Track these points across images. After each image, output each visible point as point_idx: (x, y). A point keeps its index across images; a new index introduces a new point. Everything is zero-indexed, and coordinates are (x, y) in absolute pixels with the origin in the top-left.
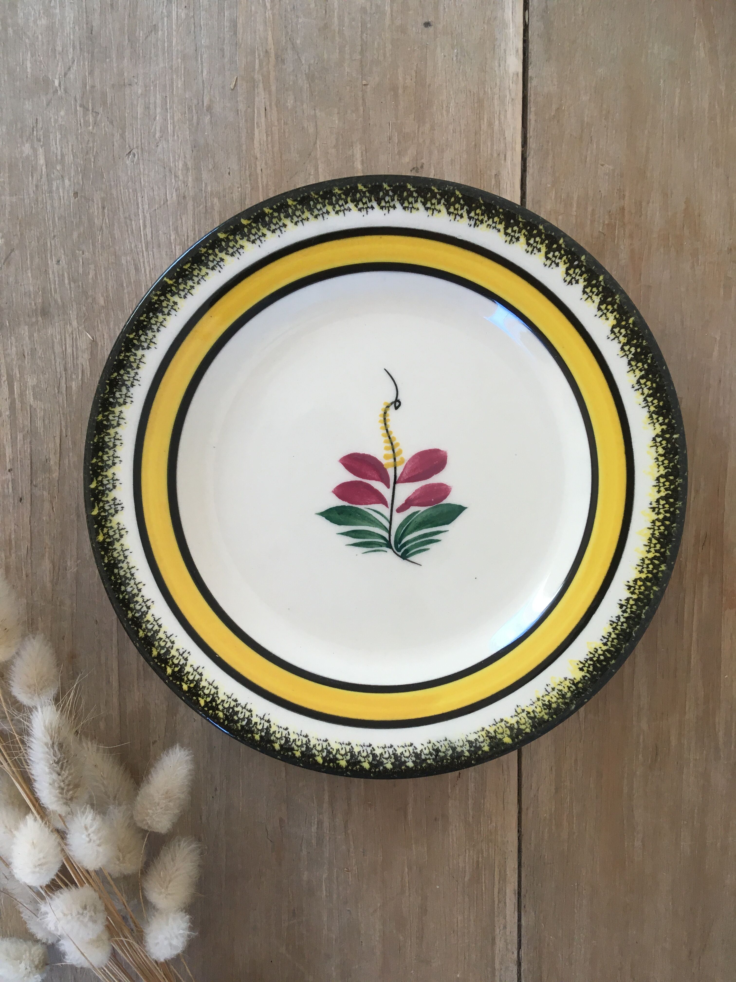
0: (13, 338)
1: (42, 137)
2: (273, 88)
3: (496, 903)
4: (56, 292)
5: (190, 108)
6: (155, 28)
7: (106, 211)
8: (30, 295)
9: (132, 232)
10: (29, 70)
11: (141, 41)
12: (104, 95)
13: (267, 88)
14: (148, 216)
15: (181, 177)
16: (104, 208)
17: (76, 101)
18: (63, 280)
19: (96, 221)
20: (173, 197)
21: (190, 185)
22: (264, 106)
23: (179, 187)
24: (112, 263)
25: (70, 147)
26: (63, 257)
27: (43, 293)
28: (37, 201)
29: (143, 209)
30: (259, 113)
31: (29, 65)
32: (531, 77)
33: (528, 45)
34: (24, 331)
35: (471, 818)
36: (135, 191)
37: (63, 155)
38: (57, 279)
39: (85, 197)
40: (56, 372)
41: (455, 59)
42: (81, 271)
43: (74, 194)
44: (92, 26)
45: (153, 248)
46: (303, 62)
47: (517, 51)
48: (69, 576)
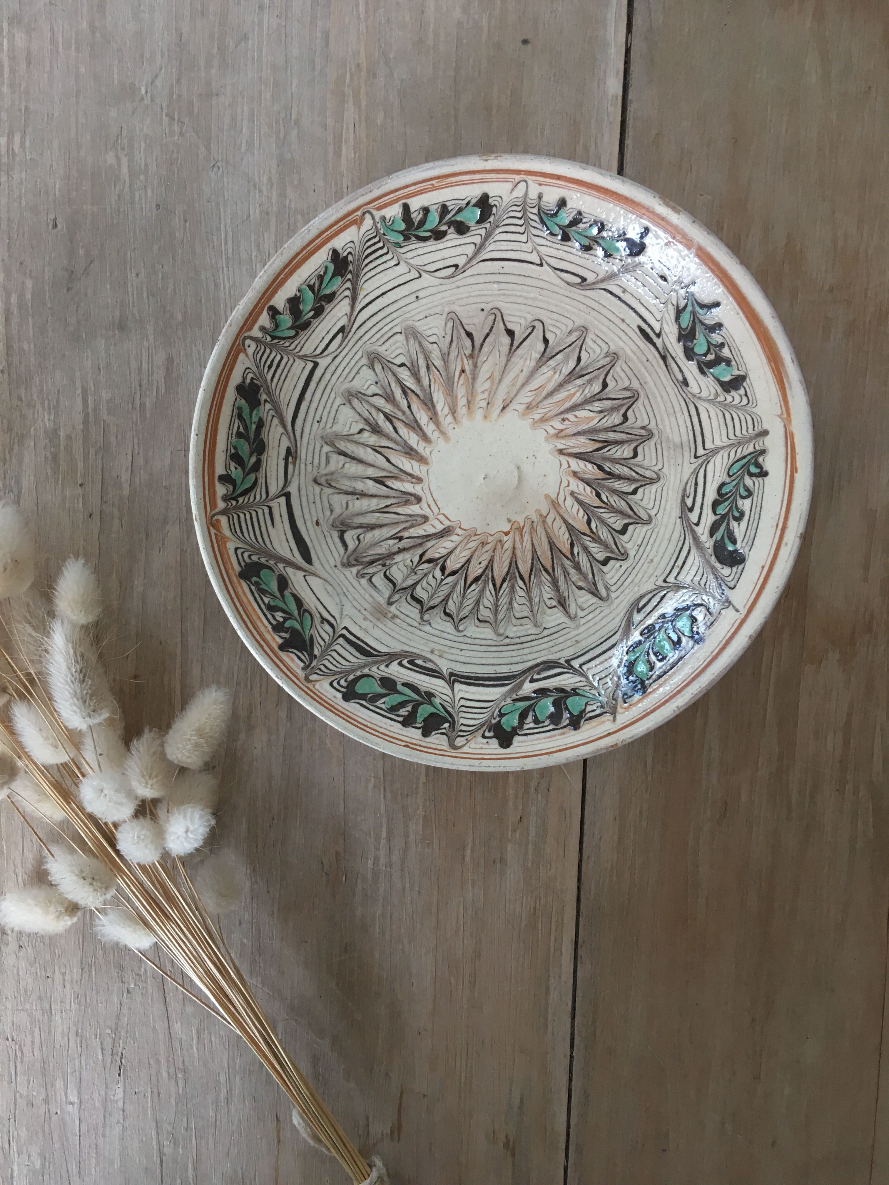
0: (89, 351)
1: (126, 146)
2: (364, 104)
3: (552, 950)
4: (134, 306)
5: (277, 122)
6: (245, 37)
7: (188, 225)
8: (108, 308)
9: (213, 247)
10: (116, 76)
11: (230, 51)
12: (191, 104)
13: (357, 103)
14: (229, 230)
15: (265, 193)
16: (186, 221)
17: (162, 109)
18: (142, 294)
19: (177, 234)
20: (255, 214)
21: (274, 200)
22: (353, 121)
23: (262, 203)
24: (192, 278)
25: (154, 157)
26: (142, 271)
27: (121, 306)
28: (119, 211)
29: (226, 223)
30: (347, 128)
31: (116, 71)
32: (631, 100)
33: (629, 67)
34: (101, 344)
35: (530, 863)
36: (218, 205)
37: (146, 165)
38: (135, 292)
39: (167, 210)
40: (131, 388)
41: (552, 79)
42: (160, 285)
43: (156, 205)
44: (182, 34)
45: (234, 264)
46: (396, 76)
47: (618, 72)
48: (135, 595)
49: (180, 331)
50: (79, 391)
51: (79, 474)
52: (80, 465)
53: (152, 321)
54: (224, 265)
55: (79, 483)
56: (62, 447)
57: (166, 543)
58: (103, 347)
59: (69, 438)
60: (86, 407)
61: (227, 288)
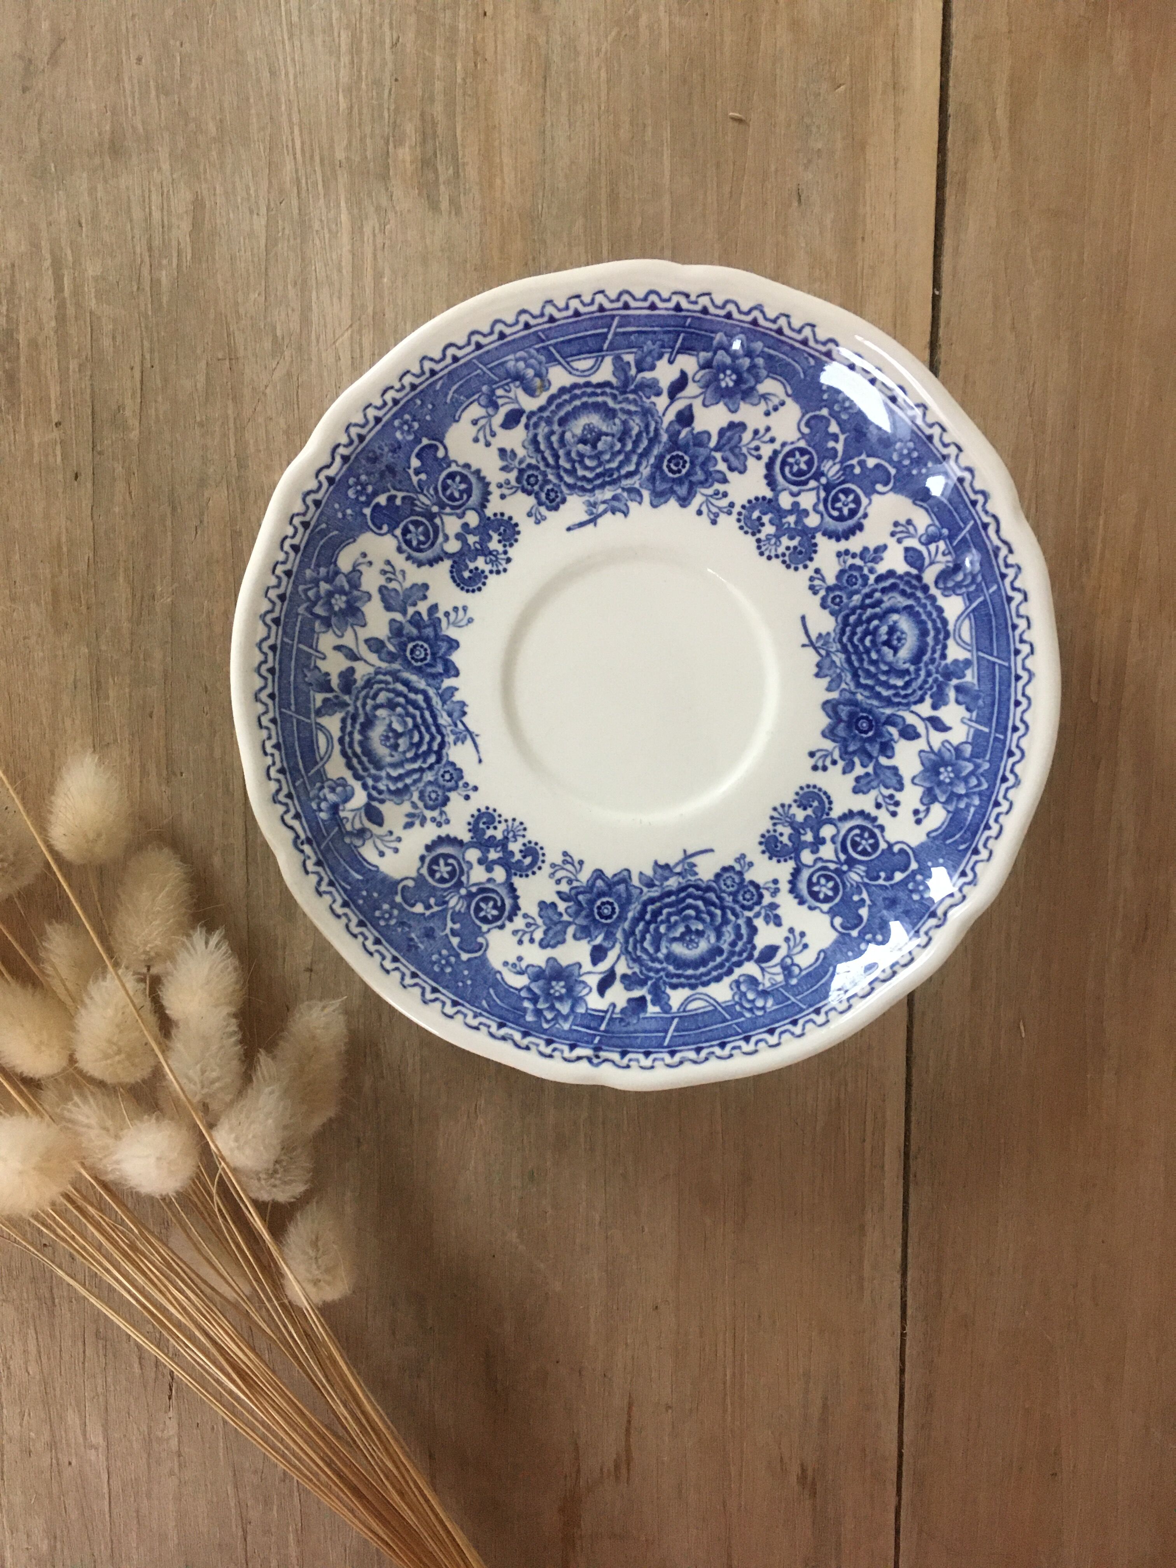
49: (214, 153)
50: (47, 263)
51: (53, 406)
52: (54, 391)
53: (166, 135)
54: (286, 37)
55: (55, 419)
56: (22, 360)
57: (205, 520)
58: (85, 186)
59: (33, 344)
60: (59, 289)
61: (291, 77)
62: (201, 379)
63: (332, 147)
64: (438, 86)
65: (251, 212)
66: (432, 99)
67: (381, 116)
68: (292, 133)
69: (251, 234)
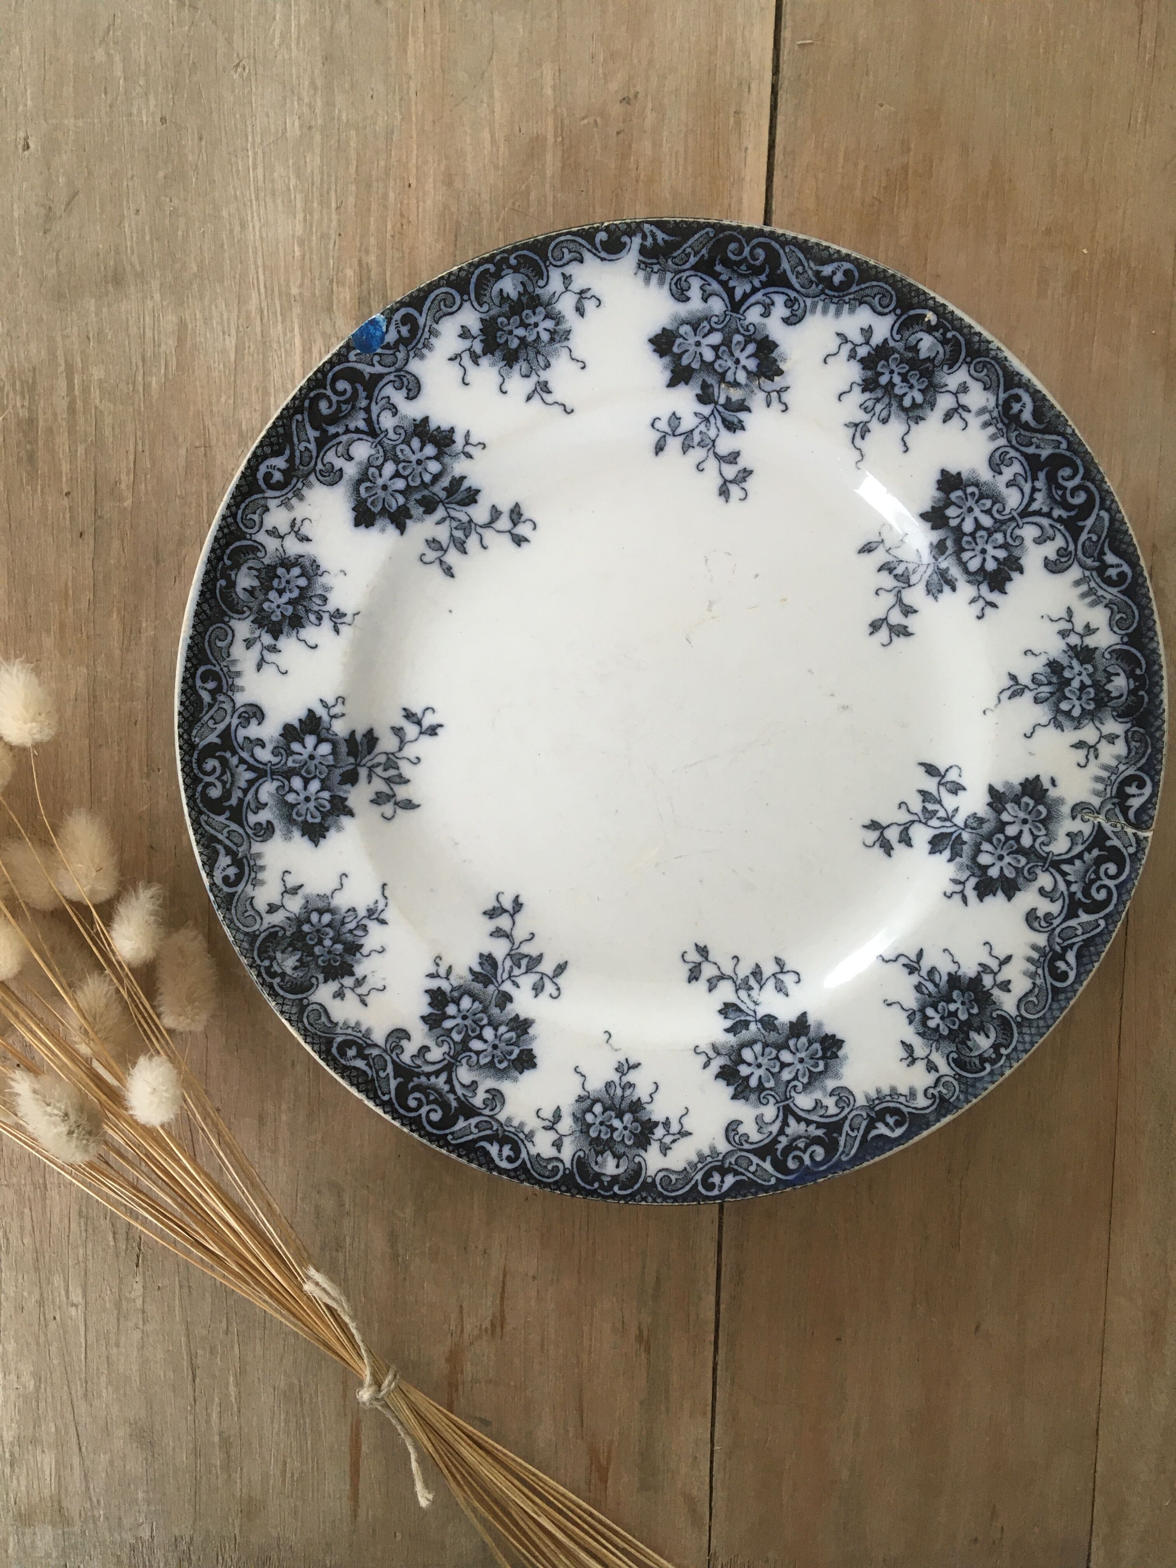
0: (74, 313)
1: (120, 40)
4: (133, 253)
7: (203, 143)
8: (98, 255)
9: (238, 174)
14: (260, 152)
15: (306, 100)
16: (201, 139)
18: (143, 237)
19: (190, 158)
20: (294, 128)
21: (318, 110)
22: (422, 6)
23: (303, 113)
24: (210, 215)
25: (158, 54)
26: (144, 204)
27: (117, 252)
28: (111, 127)
29: (254, 141)
30: (415, 14)
34: (91, 304)
36: (243, 116)
37: (147, 64)
38: (135, 235)
39: (176, 123)
40: (131, 363)
42: (167, 225)
43: (161, 118)
45: (265, 195)
49: (195, 286)
50: (62, 368)
51: (64, 479)
53: (158, 271)
54: (253, 197)
55: (65, 491)
56: (41, 443)
57: (182, 571)
58: (93, 308)
59: (49, 431)
60: (71, 387)
61: (257, 228)
62: (182, 462)
63: (288, 285)
64: (372, 241)
65: (224, 333)
66: (367, 252)
67: (328, 264)
68: (257, 273)
69: (224, 351)
